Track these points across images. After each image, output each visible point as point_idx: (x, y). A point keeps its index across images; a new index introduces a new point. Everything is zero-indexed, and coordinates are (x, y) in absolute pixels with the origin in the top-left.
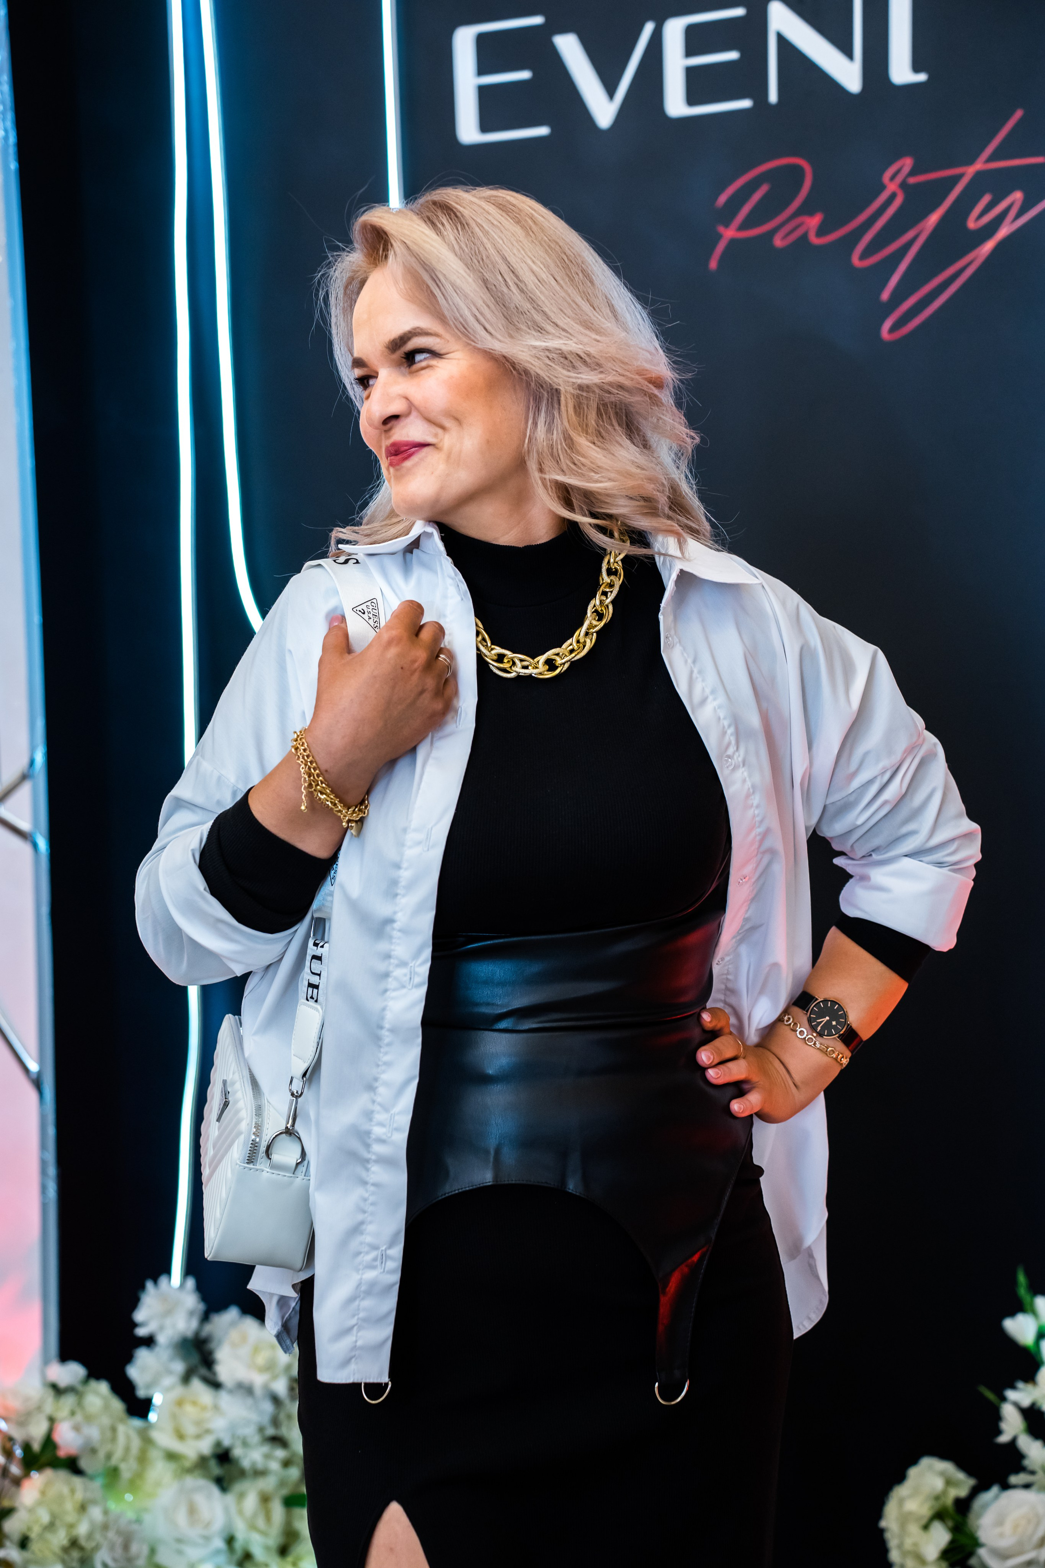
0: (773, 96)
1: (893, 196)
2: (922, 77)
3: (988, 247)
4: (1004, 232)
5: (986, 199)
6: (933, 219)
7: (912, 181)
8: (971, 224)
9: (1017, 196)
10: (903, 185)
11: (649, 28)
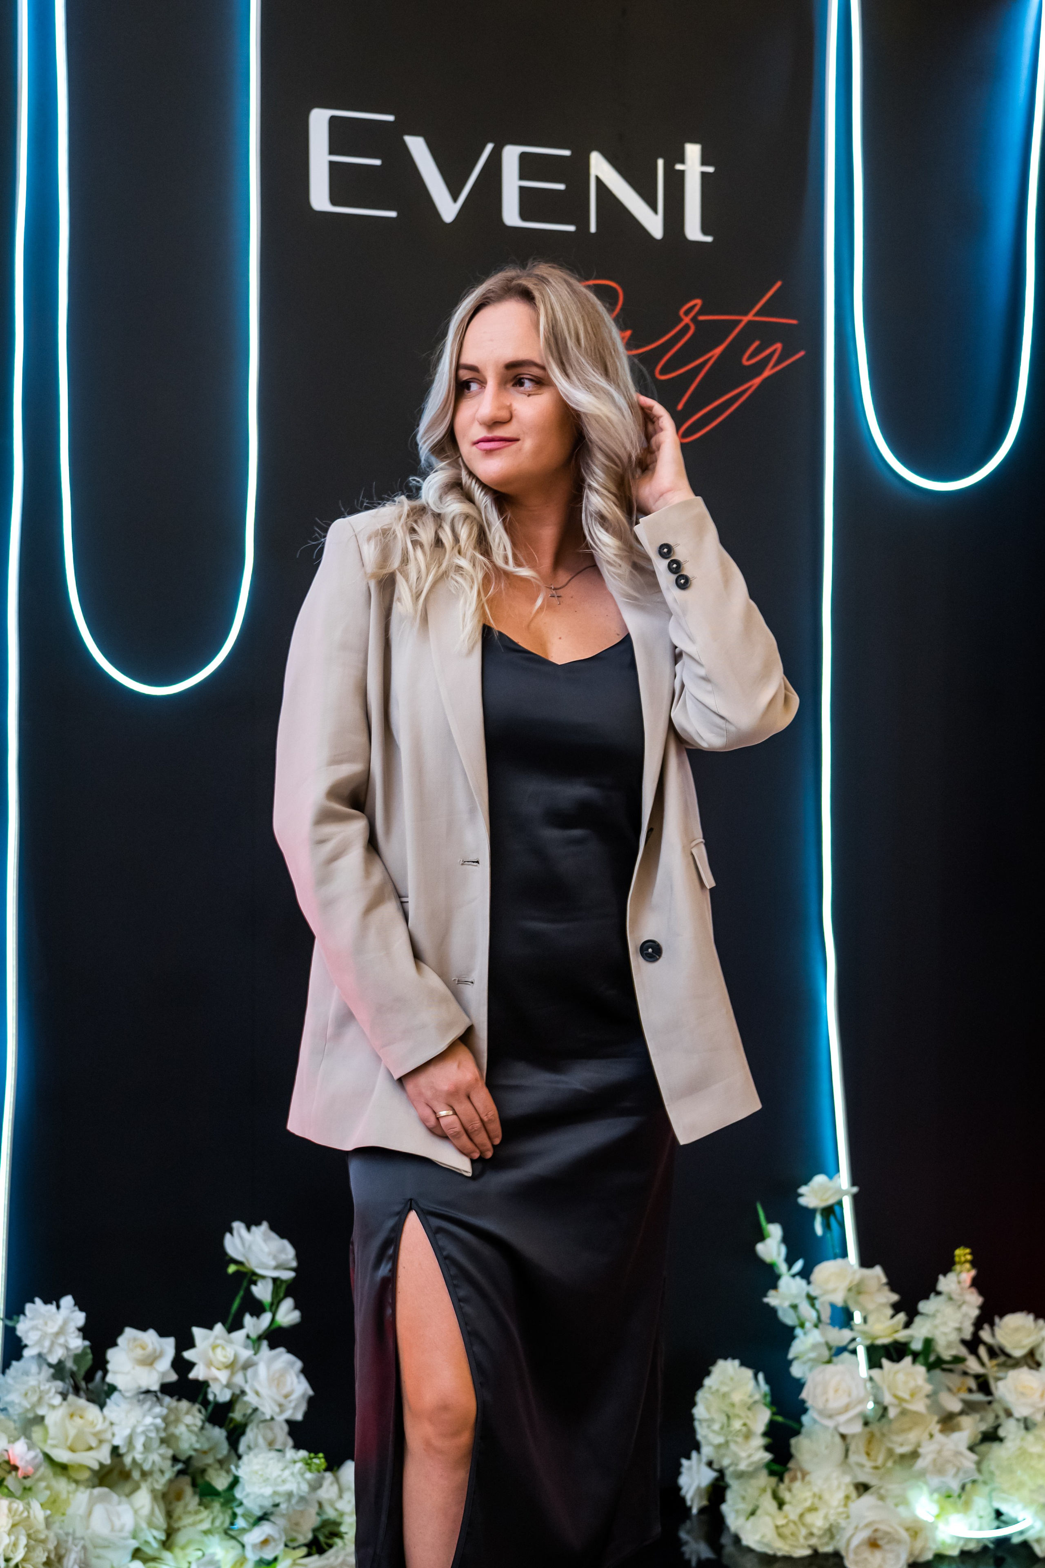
0: (593, 229)
1: (686, 328)
2: (709, 239)
3: (757, 381)
4: (767, 373)
5: (757, 343)
6: (718, 351)
7: (702, 318)
8: (745, 362)
9: (778, 346)
10: (694, 319)
11: (489, 147)
